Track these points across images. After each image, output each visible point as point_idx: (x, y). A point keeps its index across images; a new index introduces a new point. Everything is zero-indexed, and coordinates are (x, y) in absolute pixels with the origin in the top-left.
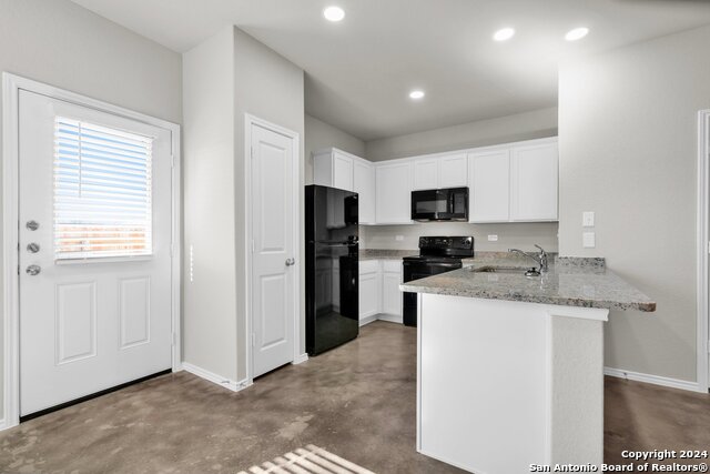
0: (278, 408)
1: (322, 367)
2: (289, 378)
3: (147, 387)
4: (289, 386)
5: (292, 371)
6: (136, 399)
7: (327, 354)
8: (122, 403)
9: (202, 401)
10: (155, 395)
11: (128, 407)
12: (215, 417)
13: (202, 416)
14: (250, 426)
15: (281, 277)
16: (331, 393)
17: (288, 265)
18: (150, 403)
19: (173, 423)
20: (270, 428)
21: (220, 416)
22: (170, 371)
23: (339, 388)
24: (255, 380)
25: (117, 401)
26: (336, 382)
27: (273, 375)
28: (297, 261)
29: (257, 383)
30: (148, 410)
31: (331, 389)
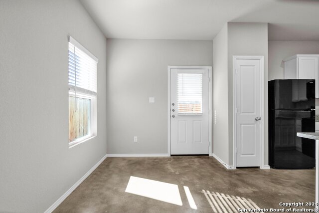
0: (243, 181)
1: (276, 175)
2: (254, 173)
3: (200, 157)
4: (252, 175)
5: (258, 171)
6: (196, 160)
7: (284, 170)
8: (192, 159)
9: (215, 167)
10: (202, 161)
11: (193, 161)
12: (217, 174)
13: (213, 172)
14: (227, 181)
15: (253, 125)
16: (274, 187)
17: (256, 120)
18: (199, 162)
19: (203, 170)
20: (236, 186)
21: (219, 174)
22: (208, 155)
23: (281, 186)
24: (237, 168)
25: (191, 158)
26: (280, 183)
27: (247, 169)
28: (262, 119)
29: (238, 169)
30: (198, 164)
31: (275, 185)
